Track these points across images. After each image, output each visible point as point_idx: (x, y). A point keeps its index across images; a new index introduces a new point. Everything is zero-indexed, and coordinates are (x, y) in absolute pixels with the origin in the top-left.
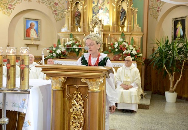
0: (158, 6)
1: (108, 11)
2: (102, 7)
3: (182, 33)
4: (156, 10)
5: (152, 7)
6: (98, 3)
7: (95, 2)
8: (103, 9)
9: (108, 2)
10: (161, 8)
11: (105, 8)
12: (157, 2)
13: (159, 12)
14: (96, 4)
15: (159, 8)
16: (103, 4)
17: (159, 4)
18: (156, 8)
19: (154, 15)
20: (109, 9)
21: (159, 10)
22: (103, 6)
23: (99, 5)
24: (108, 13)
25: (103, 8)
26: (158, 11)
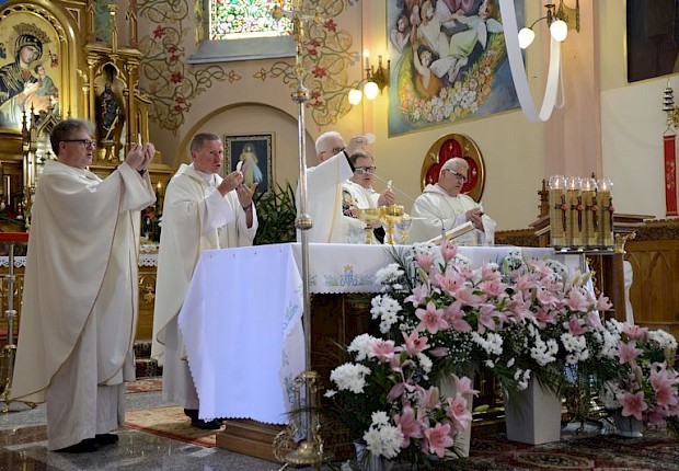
0: (178, 95)
1: (56, 90)
2: (33, 72)
3: (259, 175)
4: (169, 105)
5: (154, 93)
6: (18, 58)
7: (7, 52)
8: (36, 80)
9: (55, 62)
10: (188, 101)
11: (43, 77)
12: (173, 85)
13: (184, 112)
14: (10, 59)
15: (180, 100)
16: (35, 64)
17: (179, 90)
18: (172, 99)
19: (162, 118)
20: (57, 85)
21: (183, 106)
22: (36, 71)
23: (23, 65)
24: (57, 96)
25: (36, 76)
26: (178, 108)
